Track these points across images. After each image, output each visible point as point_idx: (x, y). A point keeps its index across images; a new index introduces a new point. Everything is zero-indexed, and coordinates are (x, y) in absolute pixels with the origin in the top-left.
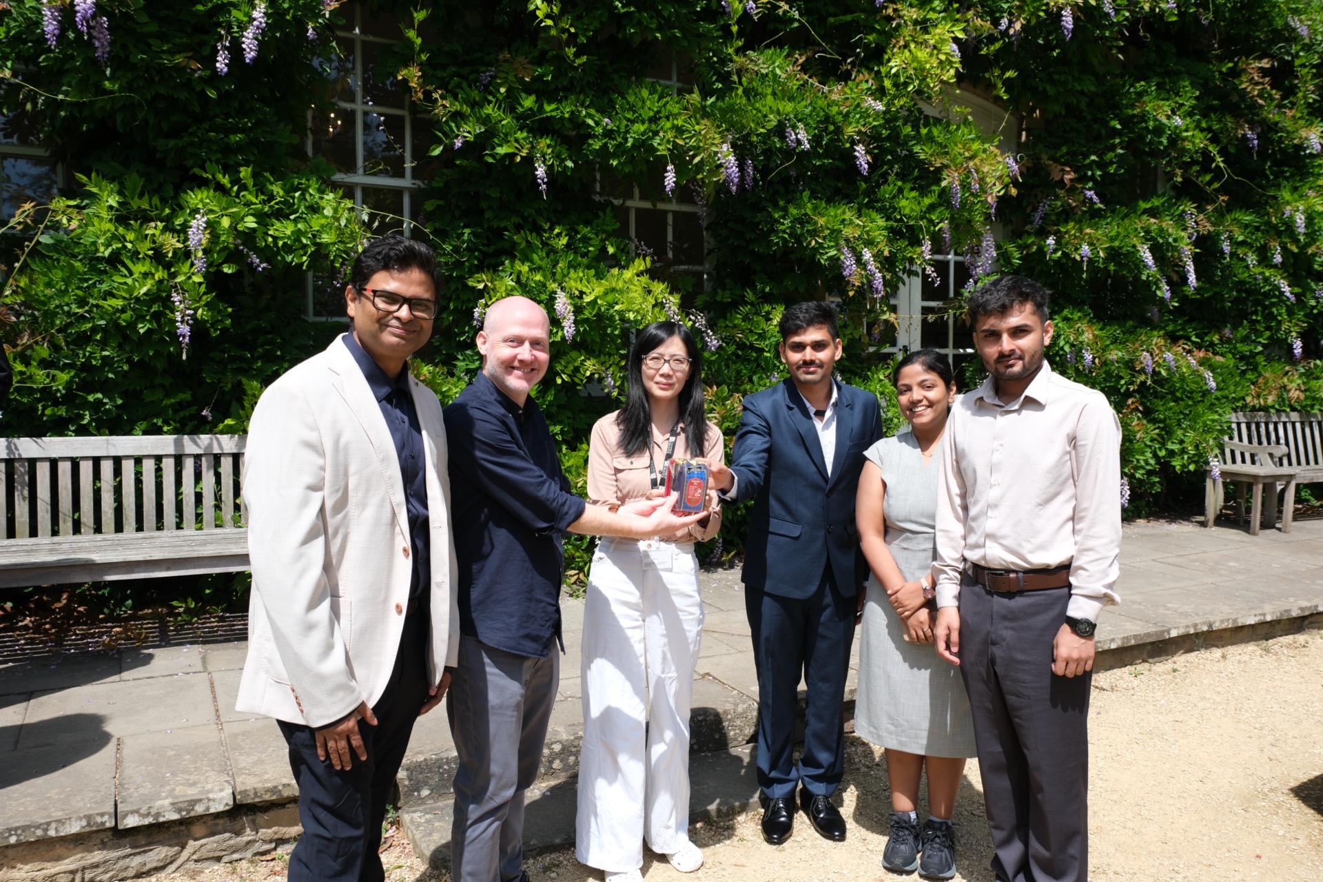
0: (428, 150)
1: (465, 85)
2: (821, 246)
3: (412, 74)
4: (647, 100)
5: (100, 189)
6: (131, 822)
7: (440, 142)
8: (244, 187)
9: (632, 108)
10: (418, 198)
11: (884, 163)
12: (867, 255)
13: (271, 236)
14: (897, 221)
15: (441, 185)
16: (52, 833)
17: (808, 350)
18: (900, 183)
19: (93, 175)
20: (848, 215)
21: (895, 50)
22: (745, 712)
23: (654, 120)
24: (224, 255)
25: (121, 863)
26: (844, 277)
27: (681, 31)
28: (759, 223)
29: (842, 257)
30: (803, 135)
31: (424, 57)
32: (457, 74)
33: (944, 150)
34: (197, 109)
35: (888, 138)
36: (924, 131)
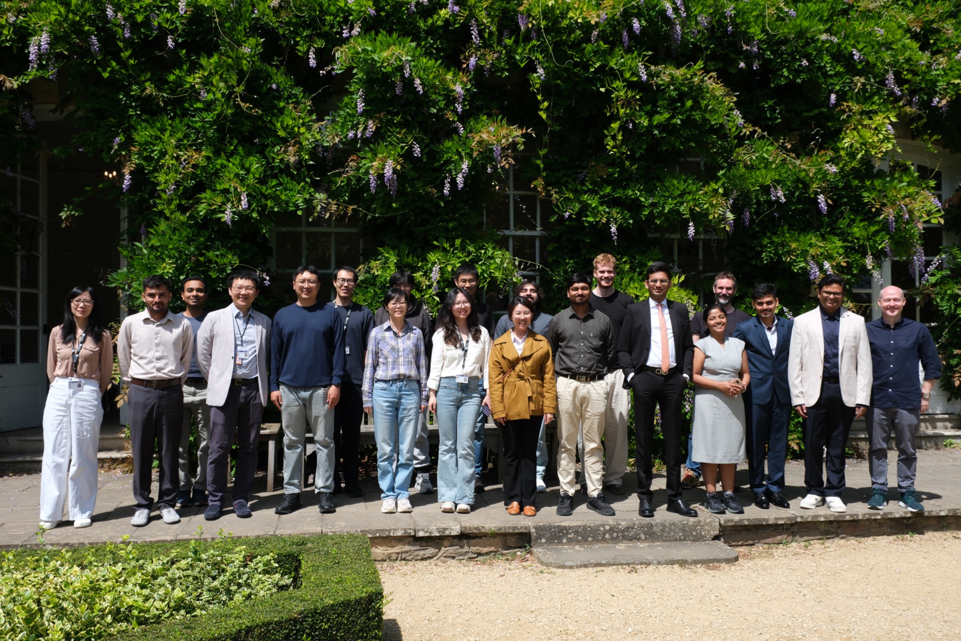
0: (549, 218)
1: (570, 180)
2: (795, 261)
3: (539, 183)
4: (677, 185)
6: (421, 534)
7: (556, 213)
8: (456, 249)
9: (667, 189)
10: (545, 241)
11: (841, 205)
12: (827, 265)
14: (850, 242)
15: (557, 235)
16: (392, 534)
18: (853, 217)
19: (385, 247)
20: (813, 240)
21: (848, 131)
22: (710, 522)
23: (681, 195)
24: (446, 283)
25: (416, 553)
26: (810, 280)
27: (695, 143)
28: (755, 247)
29: (808, 268)
30: (780, 193)
31: (544, 174)
32: (565, 175)
33: (883, 193)
35: (844, 188)
36: (868, 183)
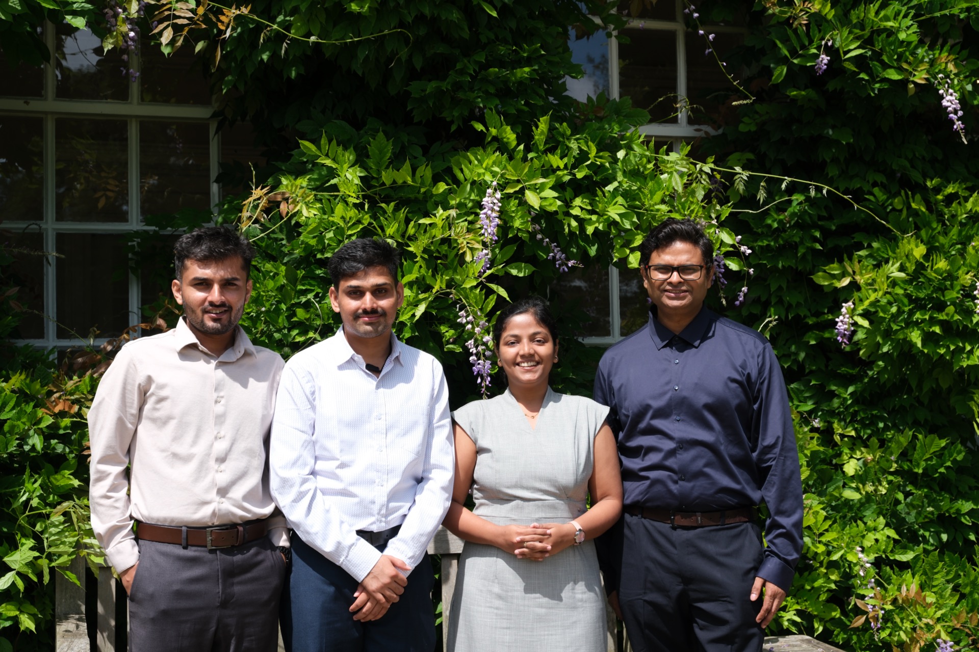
5: (334, 160)
13: (576, 218)
15: (753, 128)
17: (368, 296)
19: (324, 141)
34: (466, 34)
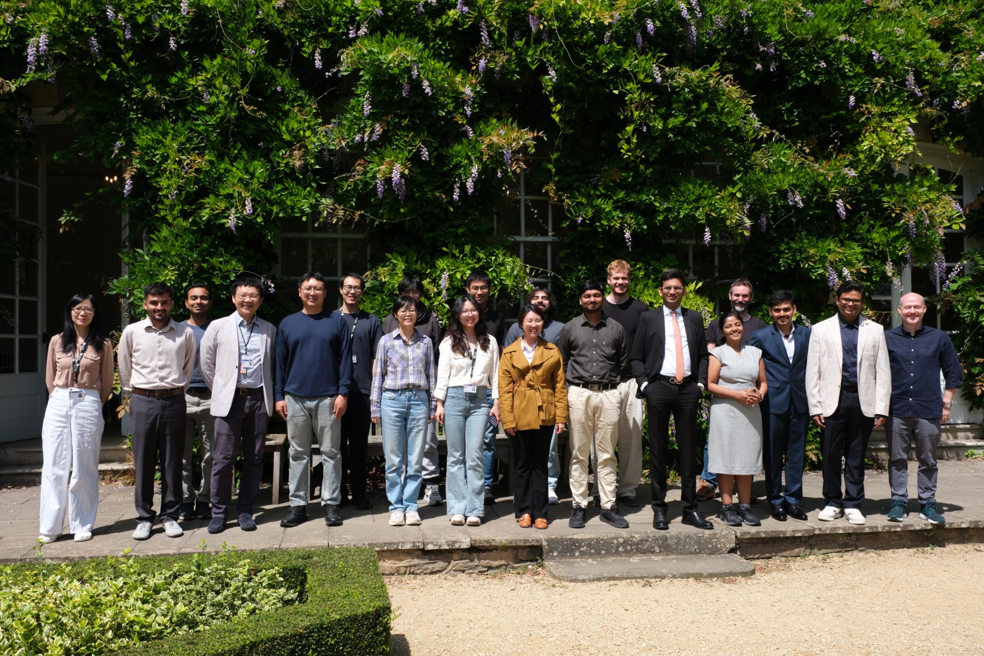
0: (561, 223)
1: (582, 185)
2: (813, 268)
3: (550, 188)
4: (693, 189)
5: (397, 261)
6: (430, 547)
7: (568, 218)
8: (465, 255)
9: (682, 194)
10: (556, 247)
11: (860, 210)
12: (846, 272)
14: (869, 248)
15: (569, 241)
16: (400, 547)
18: (872, 222)
19: (394, 254)
20: (832, 246)
21: (867, 134)
22: (726, 535)
23: (697, 200)
24: (456, 291)
25: (425, 566)
26: (829, 287)
27: (711, 146)
28: (772, 253)
29: (827, 275)
30: (798, 198)
31: (556, 179)
32: (578, 180)
33: (903, 198)
34: (444, 217)
35: (863, 193)
36: (888, 188)
